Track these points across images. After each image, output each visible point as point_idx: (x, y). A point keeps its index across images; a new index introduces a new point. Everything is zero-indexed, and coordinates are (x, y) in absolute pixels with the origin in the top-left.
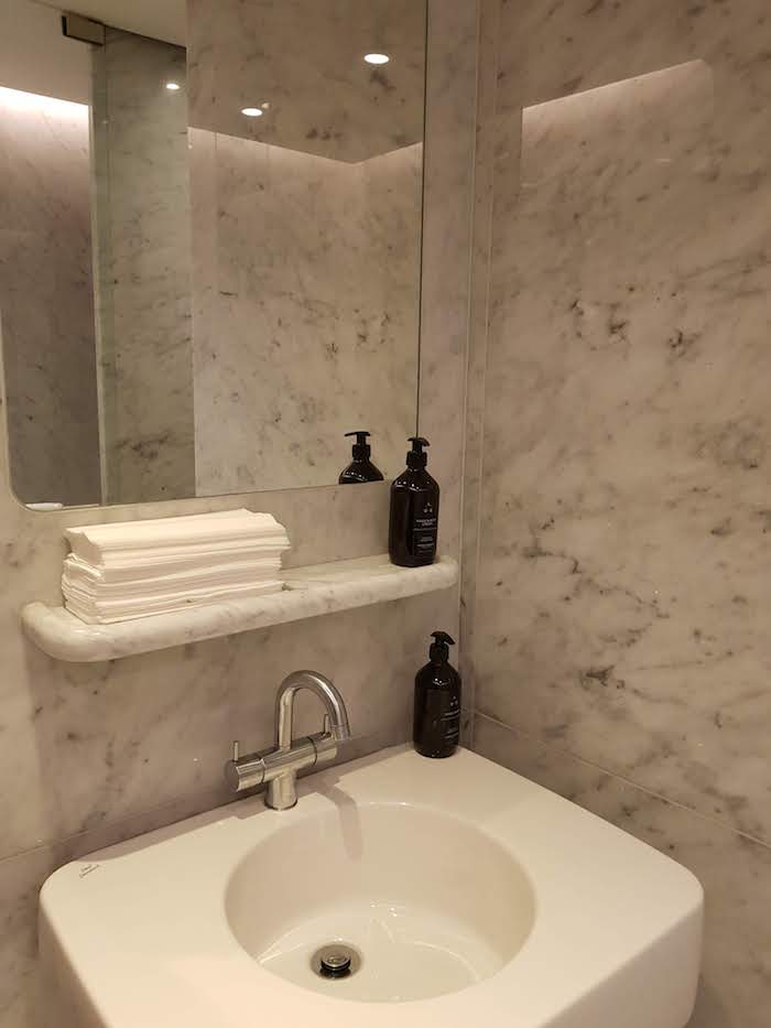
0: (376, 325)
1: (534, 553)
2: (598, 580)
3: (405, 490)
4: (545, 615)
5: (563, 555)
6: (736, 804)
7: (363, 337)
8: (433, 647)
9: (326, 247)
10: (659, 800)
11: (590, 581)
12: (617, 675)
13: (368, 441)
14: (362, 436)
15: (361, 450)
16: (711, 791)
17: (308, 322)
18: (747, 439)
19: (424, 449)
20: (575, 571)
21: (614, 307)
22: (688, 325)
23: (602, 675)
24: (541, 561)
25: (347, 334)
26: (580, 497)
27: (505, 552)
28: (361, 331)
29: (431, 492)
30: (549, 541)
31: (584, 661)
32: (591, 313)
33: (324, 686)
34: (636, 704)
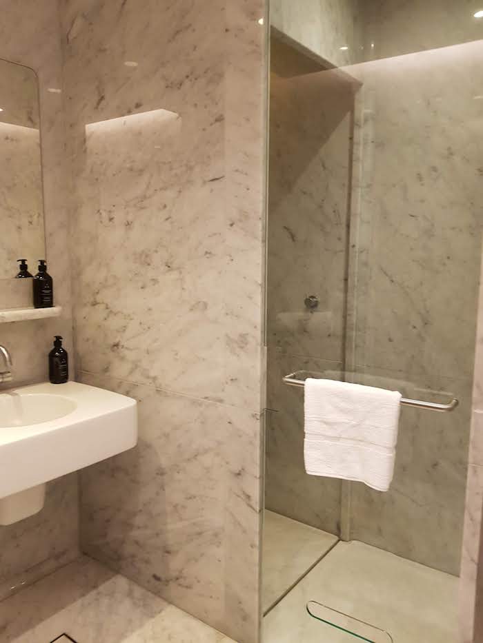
0: (35, 217)
1: (95, 304)
2: (113, 310)
3: (38, 279)
4: (99, 326)
5: (103, 303)
6: (155, 378)
7: (31, 223)
8: (55, 342)
9: (15, 185)
10: (135, 386)
11: (111, 311)
12: (122, 344)
13: (26, 263)
14: (23, 261)
15: (24, 267)
16: (148, 377)
17: (10, 217)
18: (147, 256)
19: (45, 264)
20: (107, 308)
21: (110, 212)
22: (130, 218)
23: (116, 345)
24: (97, 307)
25: (25, 221)
26: (106, 280)
27: (85, 305)
28: (30, 219)
29: (49, 280)
30: (99, 298)
31: (112, 341)
32: (104, 214)
33: (3, 350)
34: (126, 352)
